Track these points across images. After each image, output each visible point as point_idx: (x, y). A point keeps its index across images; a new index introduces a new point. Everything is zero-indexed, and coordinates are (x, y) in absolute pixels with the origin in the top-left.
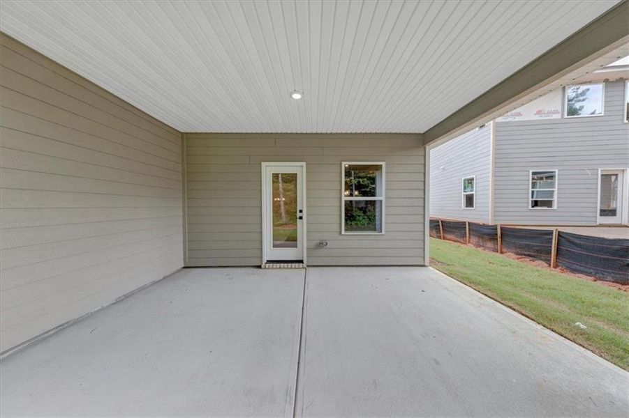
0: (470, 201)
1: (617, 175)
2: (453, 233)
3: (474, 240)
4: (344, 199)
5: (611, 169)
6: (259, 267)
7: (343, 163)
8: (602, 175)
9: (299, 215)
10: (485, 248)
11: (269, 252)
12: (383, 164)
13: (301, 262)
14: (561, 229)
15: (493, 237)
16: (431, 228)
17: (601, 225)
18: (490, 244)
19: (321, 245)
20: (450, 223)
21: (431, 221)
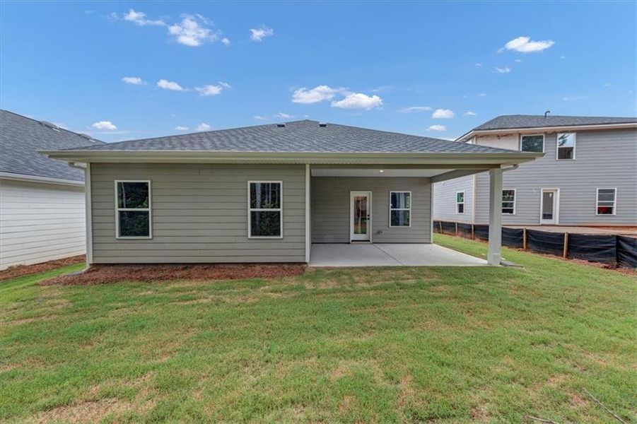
0: (461, 208)
1: (552, 193)
2: (448, 229)
3: (460, 233)
4: (391, 209)
5: (548, 189)
6: (349, 243)
7: (391, 192)
8: (544, 193)
9: (367, 217)
10: (466, 237)
11: (353, 236)
12: (410, 192)
13: (369, 241)
14: (528, 228)
15: (470, 231)
16: (434, 227)
17: (543, 225)
18: (468, 235)
19: (379, 232)
20: (446, 223)
21: (435, 222)
